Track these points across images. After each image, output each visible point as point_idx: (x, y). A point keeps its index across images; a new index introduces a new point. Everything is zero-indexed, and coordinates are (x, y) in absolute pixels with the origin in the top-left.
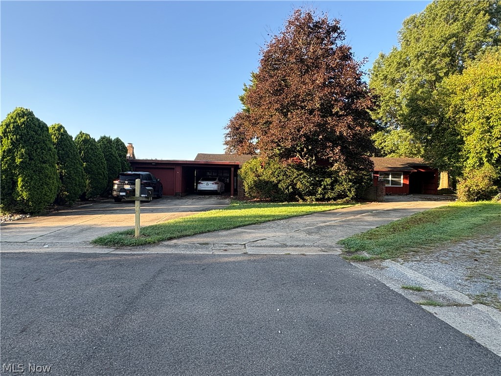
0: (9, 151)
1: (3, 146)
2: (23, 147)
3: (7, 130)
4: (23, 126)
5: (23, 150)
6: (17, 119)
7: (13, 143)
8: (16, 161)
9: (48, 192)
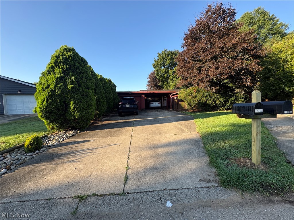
0: (61, 78)
1: (56, 75)
2: (72, 75)
3: (58, 61)
4: (70, 58)
5: (73, 78)
6: (65, 53)
7: (63, 71)
8: (68, 87)
9: (93, 111)
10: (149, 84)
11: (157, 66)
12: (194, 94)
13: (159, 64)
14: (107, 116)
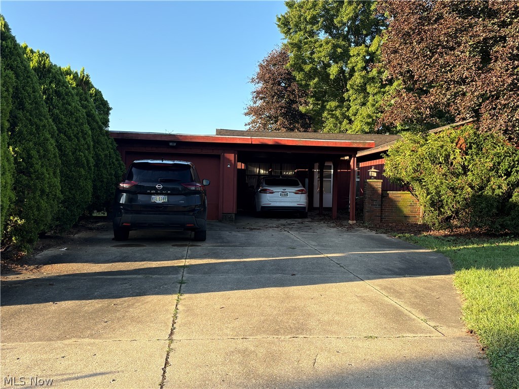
10: (259, 103)
11: (296, 26)
12: (458, 159)
13: (305, 19)
14: (59, 240)
